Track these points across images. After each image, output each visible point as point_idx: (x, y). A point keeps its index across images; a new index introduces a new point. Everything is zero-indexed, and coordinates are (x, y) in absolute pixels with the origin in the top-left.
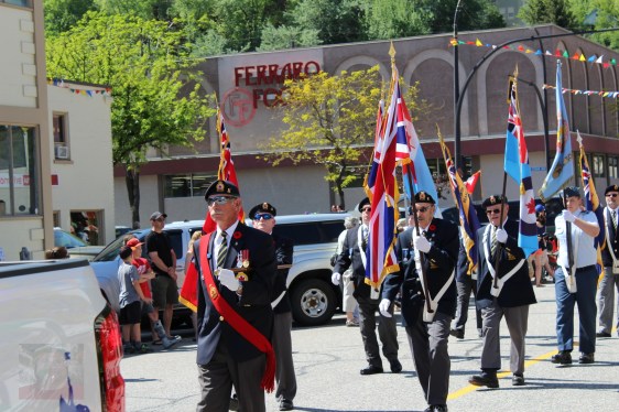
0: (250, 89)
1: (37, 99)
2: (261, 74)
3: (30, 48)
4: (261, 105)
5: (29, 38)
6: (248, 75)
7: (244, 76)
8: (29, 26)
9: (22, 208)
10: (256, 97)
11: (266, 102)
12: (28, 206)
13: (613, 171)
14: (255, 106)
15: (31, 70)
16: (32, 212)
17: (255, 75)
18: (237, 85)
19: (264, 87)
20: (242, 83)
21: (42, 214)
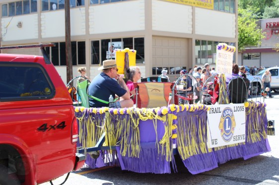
0: (271, 29)
2: (274, 25)
3: (235, 23)
4: (274, 34)
5: (235, 21)
6: (270, 25)
7: (269, 25)
8: (235, 18)
10: (272, 31)
11: (275, 33)
14: (272, 34)
15: (235, 29)
17: (272, 25)
18: (267, 27)
19: (275, 28)
20: (268, 27)
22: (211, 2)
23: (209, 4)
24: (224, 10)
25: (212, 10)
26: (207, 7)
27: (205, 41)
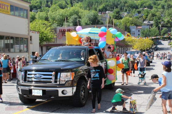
1: (28, 34)
3: (27, 25)
5: (27, 24)
8: (27, 22)
9: (25, 51)
12: (26, 51)
13: (120, 48)
15: (27, 29)
16: (27, 52)
21: (28, 52)
22: (7, 9)
23: (6, 10)
24: (19, 16)
25: (9, 15)
26: (4, 13)
27: (4, 36)
